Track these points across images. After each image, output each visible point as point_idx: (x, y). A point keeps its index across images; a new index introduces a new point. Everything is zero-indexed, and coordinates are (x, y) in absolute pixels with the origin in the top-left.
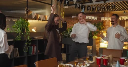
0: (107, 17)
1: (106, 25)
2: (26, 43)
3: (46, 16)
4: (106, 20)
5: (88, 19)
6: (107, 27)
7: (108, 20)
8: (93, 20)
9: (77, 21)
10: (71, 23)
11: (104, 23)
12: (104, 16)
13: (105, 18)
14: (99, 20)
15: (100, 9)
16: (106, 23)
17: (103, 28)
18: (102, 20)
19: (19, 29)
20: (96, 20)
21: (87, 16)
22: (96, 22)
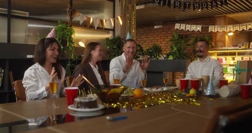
0: (220, 25)
1: (218, 41)
2: (68, 65)
3: (104, 21)
4: (218, 32)
5: (184, 29)
6: (220, 44)
7: (222, 31)
8: (193, 31)
9: (165, 34)
10: (153, 38)
11: (214, 38)
12: (214, 24)
13: (216, 26)
14: (204, 32)
16: (218, 37)
17: (212, 47)
18: (210, 31)
20: (199, 31)
21: (182, 25)
22: (198, 35)
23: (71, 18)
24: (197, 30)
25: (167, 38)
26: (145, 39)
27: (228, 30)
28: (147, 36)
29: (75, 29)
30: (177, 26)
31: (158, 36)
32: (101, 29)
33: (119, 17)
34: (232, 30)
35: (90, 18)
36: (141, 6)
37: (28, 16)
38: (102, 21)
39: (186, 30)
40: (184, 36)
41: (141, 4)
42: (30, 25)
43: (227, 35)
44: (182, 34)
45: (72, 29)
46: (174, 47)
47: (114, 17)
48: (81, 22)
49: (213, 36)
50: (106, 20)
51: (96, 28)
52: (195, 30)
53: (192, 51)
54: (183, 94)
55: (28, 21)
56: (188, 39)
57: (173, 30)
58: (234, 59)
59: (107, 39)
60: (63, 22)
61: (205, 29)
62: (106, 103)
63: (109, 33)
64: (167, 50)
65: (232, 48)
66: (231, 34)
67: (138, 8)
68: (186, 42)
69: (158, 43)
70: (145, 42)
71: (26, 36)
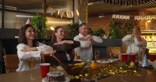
0: (142, 15)
1: (141, 26)
2: (43, 42)
3: (67, 13)
4: (140, 20)
5: (118, 18)
7: (143, 19)
9: (106, 21)
10: (98, 24)
11: (138, 23)
12: (138, 15)
14: (131, 20)
15: (130, 3)
16: (141, 24)
18: (135, 19)
19: (35, 25)
20: (128, 19)
21: (117, 15)
22: (128, 22)
23: (45, 11)
24: (127, 19)
25: (107, 24)
26: (93, 25)
27: (148, 19)
28: (94, 23)
29: (48, 18)
30: (114, 16)
31: (101, 23)
32: (65, 18)
33: (77, 11)
34: (150, 19)
35: (58, 11)
36: (91, 3)
37: (16, 10)
38: (65, 13)
39: (120, 19)
40: (118, 23)
41: (91, 2)
42: (17, 16)
43: (146, 22)
44: (117, 21)
45: (46, 19)
46: (112, 30)
47: (73, 10)
48: (52, 14)
49: (137, 23)
50: (68, 13)
51: (62, 18)
52: (125, 19)
53: (124, 33)
54: (125, 66)
55: (16, 13)
56: (121, 24)
57: (111, 19)
58: (151, 37)
59: (69, 25)
60: (40, 14)
61: (132, 18)
62: (71, 75)
63: (70, 21)
64: (107, 31)
65: (150, 30)
66: (149, 21)
67: (89, 4)
68: (120, 27)
69: (101, 27)
70: (93, 26)
71: (15, 23)
